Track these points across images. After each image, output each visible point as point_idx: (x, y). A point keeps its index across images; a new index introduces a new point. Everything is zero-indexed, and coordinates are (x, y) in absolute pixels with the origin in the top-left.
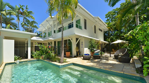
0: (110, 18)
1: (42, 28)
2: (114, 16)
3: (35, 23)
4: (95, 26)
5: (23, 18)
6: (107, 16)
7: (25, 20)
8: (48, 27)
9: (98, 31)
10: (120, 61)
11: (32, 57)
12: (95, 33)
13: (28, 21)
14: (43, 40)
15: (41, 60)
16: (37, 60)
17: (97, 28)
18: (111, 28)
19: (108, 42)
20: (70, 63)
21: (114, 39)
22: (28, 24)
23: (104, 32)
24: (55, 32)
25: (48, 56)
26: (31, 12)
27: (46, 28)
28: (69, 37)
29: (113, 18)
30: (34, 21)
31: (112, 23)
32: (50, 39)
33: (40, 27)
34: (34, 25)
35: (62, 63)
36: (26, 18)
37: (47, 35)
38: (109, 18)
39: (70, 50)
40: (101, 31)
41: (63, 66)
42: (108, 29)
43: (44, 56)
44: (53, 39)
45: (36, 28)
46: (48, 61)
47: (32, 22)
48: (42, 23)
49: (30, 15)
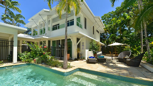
0: (106, 20)
1: (32, 23)
2: (109, 19)
3: (21, 17)
4: (93, 27)
5: (5, 9)
6: (103, 18)
7: (7, 11)
8: (40, 23)
9: (96, 32)
10: (128, 65)
11: (19, 60)
12: (94, 34)
13: (11, 13)
14: (33, 38)
15: (33, 64)
16: (27, 64)
17: (95, 29)
18: (108, 30)
20: (75, 68)
21: (110, 41)
22: (11, 17)
24: (49, 29)
25: (43, 58)
26: (17, 3)
27: (38, 24)
28: (70, 36)
29: (108, 21)
30: (20, 15)
31: (108, 26)
32: (43, 37)
33: (29, 22)
34: (20, 19)
35: (66, 68)
36: (9, 10)
37: (39, 32)
38: (104, 20)
39: (70, 51)
40: (98, 32)
41: (68, 73)
42: (104, 31)
43: (36, 59)
44: (47, 38)
45: (23, 23)
46: (44, 66)
47: (18, 15)
48: (33, 18)
49: (15, 6)
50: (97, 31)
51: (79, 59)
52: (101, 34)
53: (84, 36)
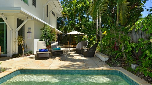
4: (47, 6)
9: (51, 15)
12: (47, 16)
17: (50, 10)
18: (66, 15)
19: (62, 32)
20: (13, 70)
21: (69, 29)
23: (57, 17)
40: (54, 15)
42: (62, 14)
50: (53, 13)
51: (22, 55)
52: (58, 19)
53: (31, 17)
